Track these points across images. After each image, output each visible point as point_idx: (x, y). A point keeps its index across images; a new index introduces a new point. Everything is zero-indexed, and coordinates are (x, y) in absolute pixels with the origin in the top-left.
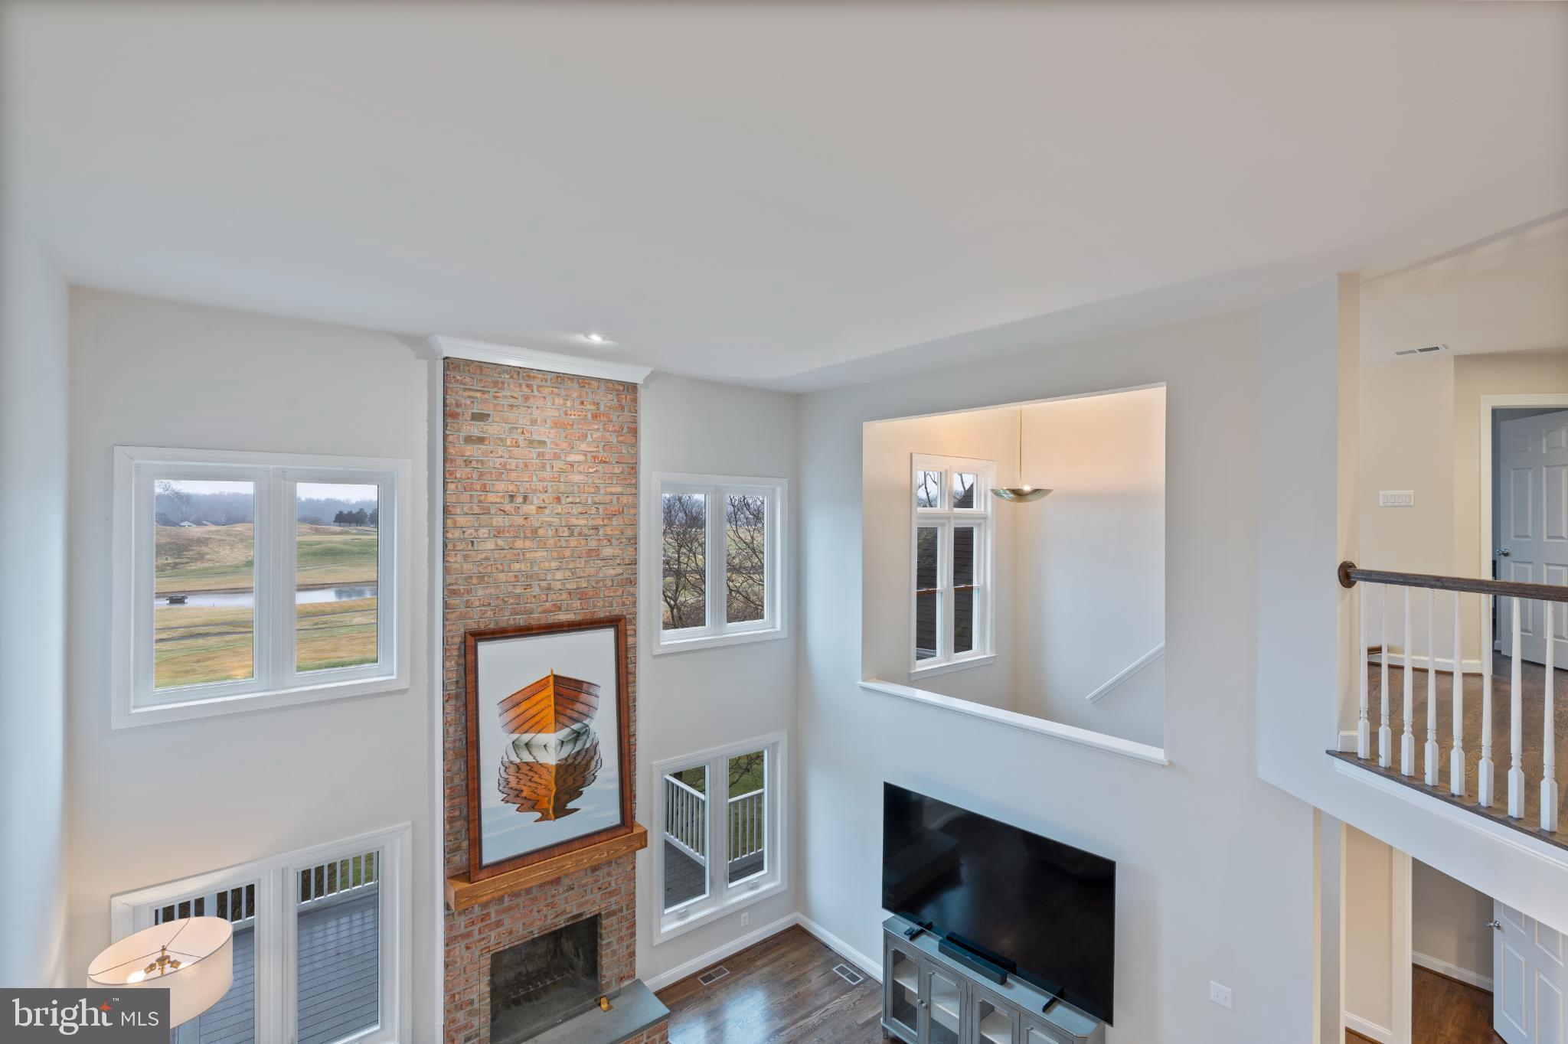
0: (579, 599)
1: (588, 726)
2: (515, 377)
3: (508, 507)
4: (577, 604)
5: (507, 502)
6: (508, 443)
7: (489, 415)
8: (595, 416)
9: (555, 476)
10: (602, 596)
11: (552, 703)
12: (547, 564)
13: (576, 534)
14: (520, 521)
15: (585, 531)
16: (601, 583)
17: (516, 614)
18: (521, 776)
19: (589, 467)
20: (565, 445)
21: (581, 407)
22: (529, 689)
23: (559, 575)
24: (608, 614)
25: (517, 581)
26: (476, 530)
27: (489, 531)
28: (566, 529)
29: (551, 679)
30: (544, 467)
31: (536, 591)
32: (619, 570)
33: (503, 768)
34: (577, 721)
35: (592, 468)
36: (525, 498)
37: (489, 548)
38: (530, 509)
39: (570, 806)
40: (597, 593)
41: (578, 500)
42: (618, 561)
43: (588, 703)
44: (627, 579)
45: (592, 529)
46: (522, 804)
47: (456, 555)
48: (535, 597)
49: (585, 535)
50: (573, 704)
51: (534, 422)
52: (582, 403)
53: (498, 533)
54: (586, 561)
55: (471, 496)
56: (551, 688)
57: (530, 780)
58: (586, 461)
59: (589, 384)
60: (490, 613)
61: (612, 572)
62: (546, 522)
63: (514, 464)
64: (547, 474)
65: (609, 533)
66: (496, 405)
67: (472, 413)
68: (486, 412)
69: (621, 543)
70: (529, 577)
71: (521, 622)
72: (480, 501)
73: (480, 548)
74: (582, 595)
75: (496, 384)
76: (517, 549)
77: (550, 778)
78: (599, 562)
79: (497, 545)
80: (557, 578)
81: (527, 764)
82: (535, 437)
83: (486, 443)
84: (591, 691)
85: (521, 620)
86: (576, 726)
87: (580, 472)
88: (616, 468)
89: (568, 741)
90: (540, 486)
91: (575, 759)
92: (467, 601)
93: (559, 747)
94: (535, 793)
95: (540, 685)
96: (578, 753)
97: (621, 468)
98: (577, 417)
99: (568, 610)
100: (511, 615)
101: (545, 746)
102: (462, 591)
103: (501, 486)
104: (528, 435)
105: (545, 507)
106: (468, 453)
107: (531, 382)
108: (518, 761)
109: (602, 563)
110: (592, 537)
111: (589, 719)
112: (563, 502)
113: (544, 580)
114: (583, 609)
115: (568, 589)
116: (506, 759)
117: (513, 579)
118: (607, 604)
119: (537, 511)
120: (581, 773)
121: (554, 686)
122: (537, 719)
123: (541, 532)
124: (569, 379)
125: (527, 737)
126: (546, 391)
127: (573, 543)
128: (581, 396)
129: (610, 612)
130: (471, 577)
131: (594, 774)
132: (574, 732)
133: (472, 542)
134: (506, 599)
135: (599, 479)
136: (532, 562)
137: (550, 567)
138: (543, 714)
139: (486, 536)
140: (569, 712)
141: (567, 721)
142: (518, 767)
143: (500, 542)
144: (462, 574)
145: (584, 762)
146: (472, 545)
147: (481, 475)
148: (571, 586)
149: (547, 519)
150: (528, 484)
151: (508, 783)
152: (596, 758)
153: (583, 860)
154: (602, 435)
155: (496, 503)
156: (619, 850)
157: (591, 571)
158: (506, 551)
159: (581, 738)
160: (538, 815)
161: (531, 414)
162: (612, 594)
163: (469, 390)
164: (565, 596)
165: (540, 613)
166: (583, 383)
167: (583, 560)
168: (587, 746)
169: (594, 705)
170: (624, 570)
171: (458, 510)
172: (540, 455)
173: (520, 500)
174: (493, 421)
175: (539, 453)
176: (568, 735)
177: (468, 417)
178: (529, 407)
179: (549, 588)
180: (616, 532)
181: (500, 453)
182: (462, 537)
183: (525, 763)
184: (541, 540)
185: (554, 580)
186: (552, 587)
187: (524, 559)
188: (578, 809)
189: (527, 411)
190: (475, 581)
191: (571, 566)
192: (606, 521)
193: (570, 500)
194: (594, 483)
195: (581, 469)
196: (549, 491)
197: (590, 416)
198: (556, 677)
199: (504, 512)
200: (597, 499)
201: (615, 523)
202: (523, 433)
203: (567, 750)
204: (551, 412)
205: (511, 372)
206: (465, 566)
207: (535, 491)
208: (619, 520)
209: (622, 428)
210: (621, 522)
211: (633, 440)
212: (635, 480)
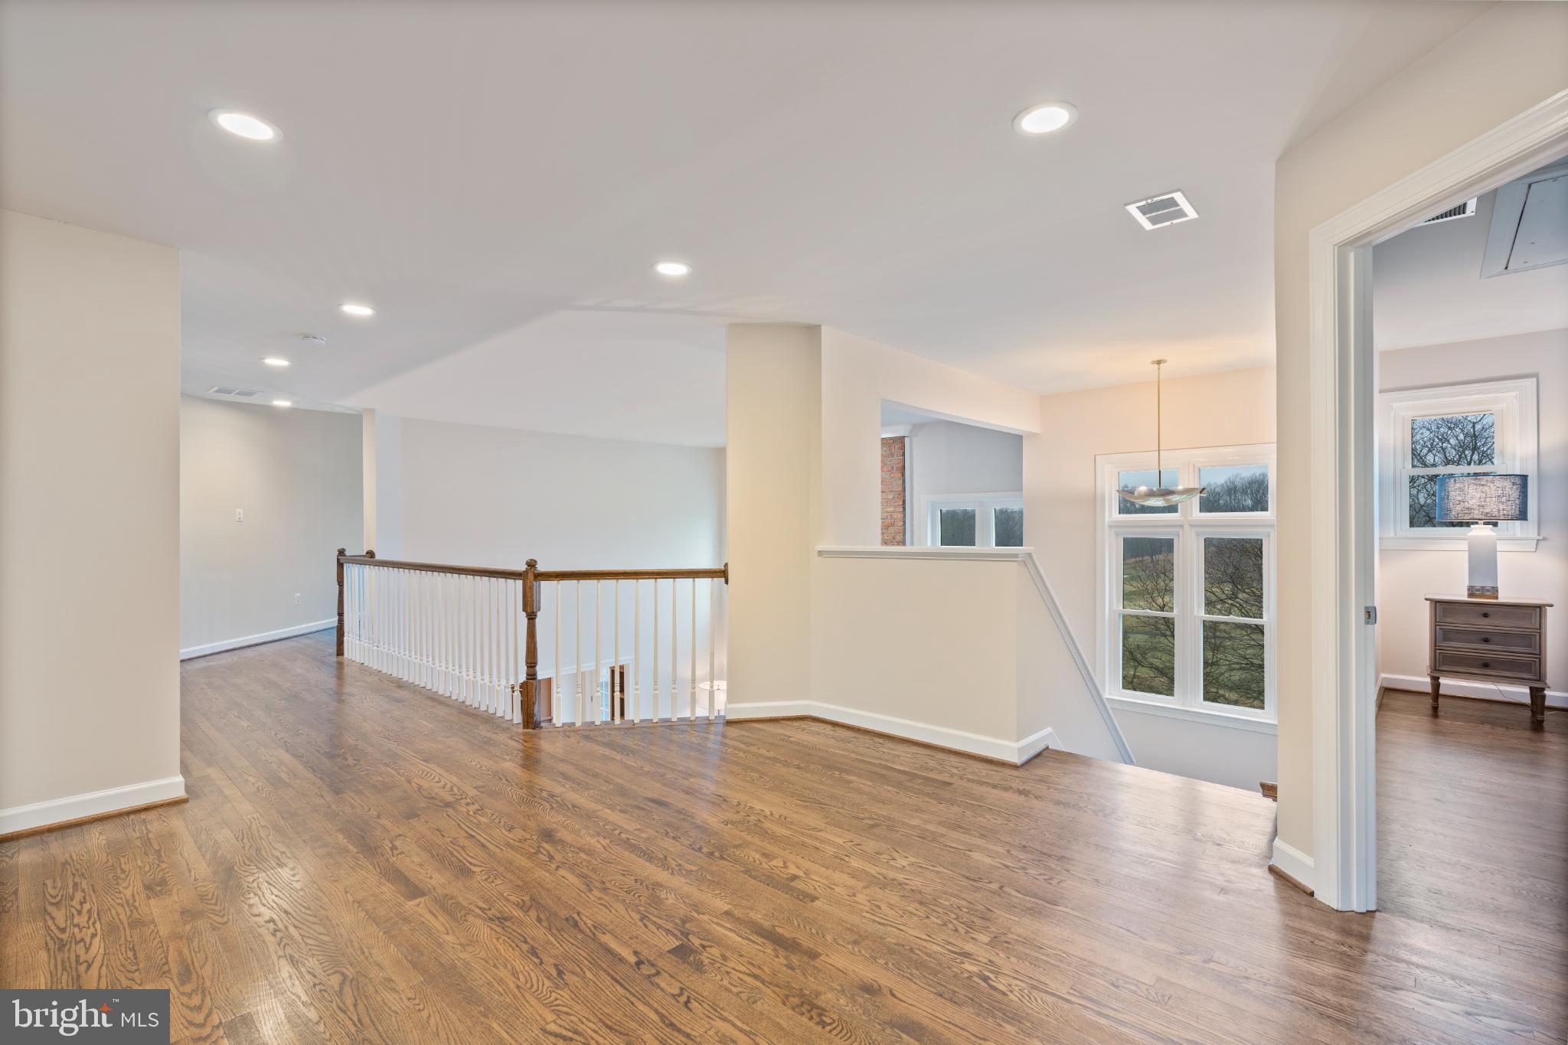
88: (889, 495)
97: (892, 495)
208: (891, 530)
209: (893, 468)
210: (893, 531)
211: (900, 475)
212: (901, 503)
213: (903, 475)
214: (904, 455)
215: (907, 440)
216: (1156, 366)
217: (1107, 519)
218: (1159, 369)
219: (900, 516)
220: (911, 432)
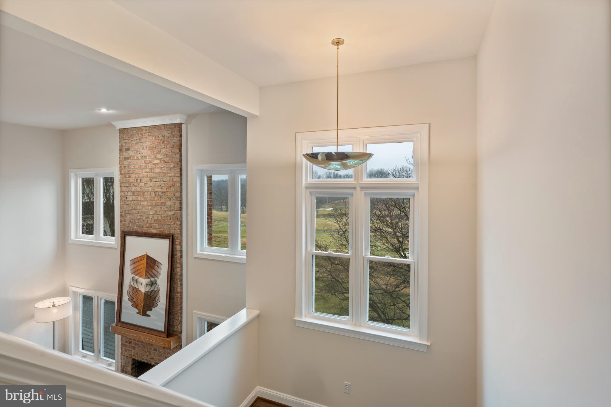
0: (158, 224)
1: (156, 281)
2: (137, 131)
3: (136, 184)
4: (157, 226)
5: (136, 182)
6: (136, 158)
7: (130, 148)
8: (163, 142)
9: (150, 170)
10: (166, 224)
11: (145, 266)
12: (147, 207)
13: (157, 195)
14: (139, 189)
15: (160, 194)
16: (166, 218)
17: (138, 227)
18: (134, 292)
19: (161, 165)
20: (153, 157)
21: (158, 139)
22: (138, 258)
23: (151, 213)
24: (168, 232)
25: (138, 214)
26: (127, 193)
27: (131, 193)
28: (154, 193)
29: (146, 256)
30: (146, 167)
31: (144, 219)
32: (173, 213)
33: (129, 287)
34: (153, 277)
35: (163, 166)
36: (141, 180)
37: (131, 200)
38: (142, 184)
39: (148, 313)
40: (164, 222)
41: (157, 180)
42: (172, 208)
43: (157, 271)
44: (176, 217)
45: (163, 193)
46: (133, 304)
47: (122, 201)
48: (143, 220)
49: (160, 196)
50: (152, 269)
51: (143, 149)
52: (158, 137)
53: (133, 194)
54: (160, 207)
55: (126, 179)
56: (145, 260)
57: (136, 295)
58: (160, 163)
59: (161, 128)
60: (131, 225)
61: (170, 213)
62: (147, 190)
63: (137, 166)
64: (147, 170)
65: (169, 195)
66: (132, 144)
67: (126, 148)
68: (129, 147)
69: (174, 200)
70: (142, 212)
71: (140, 230)
72: (128, 182)
73: (128, 200)
74: (158, 222)
75: (132, 135)
76: (138, 201)
77: (142, 297)
78: (165, 208)
79: (133, 199)
80: (151, 214)
81: (136, 288)
82: (144, 155)
83: (129, 159)
84: (159, 266)
85: (139, 229)
86: (152, 279)
87: (158, 168)
88: (171, 165)
89: (149, 285)
90: (145, 175)
91: (151, 293)
92: (125, 219)
93: (146, 286)
94: (137, 301)
95: (142, 258)
96: (152, 291)
97: (173, 165)
98: (157, 144)
99: (154, 228)
100: (137, 227)
101: (141, 283)
102: (124, 215)
103: (134, 175)
104: (141, 154)
105: (147, 184)
106: (125, 164)
107: (142, 132)
108: (133, 286)
109: (166, 209)
110: (163, 197)
111: (157, 278)
112: (153, 181)
113: (146, 214)
114: (159, 229)
115: (154, 219)
116: (130, 283)
117: (137, 213)
118: (168, 228)
119: (144, 185)
120: (152, 301)
121: (147, 259)
122: (140, 271)
123: (146, 194)
124: (154, 127)
125: (137, 277)
126: (147, 134)
127: (156, 199)
128: (158, 134)
129: (169, 231)
130: (126, 210)
131: (157, 303)
132: (151, 281)
133: (126, 197)
134: (135, 220)
135: (165, 170)
136: (143, 206)
137: (148, 209)
138: (142, 270)
139: (130, 195)
140: (150, 272)
141: (149, 276)
142: (133, 288)
143: (134, 198)
144: (123, 209)
145: (153, 296)
146: (127, 198)
147: (128, 171)
148: (155, 218)
149: (148, 189)
150: (141, 174)
151: (130, 293)
152: (158, 296)
153: (147, 339)
154: (166, 150)
155: (132, 182)
156: (159, 343)
157: (162, 212)
158: (135, 201)
159: (154, 285)
160: (138, 311)
161: (142, 145)
162: (170, 224)
163: (125, 139)
164: (153, 222)
165: (145, 228)
166: (159, 128)
167: (159, 207)
168: (156, 290)
169: (159, 272)
170: (175, 213)
171: (123, 185)
172: (145, 162)
173: (139, 181)
174: (132, 150)
175: (144, 161)
176: (149, 282)
177: (125, 150)
178: (141, 143)
179: (148, 218)
180: (172, 195)
181: (133, 162)
182: (124, 195)
183: (135, 288)
184: (145, 197)
185: (150, 214)
186: (149, 217)
187: (141, 205)
188: (150, 316)
189: (141, 144)
190: (127, 212)
191: (155, 209)
192: (167, 189)
193: (155, 180)
194: (163, 172)
195: (158, 166)
196: (148, 177)
197: (161, 143)
198: (147, 256)
199: (135, 185)
200: (165, 179)
201: (171, 190)
202: (140, 153)
203: (148, 289)
204: (148, 143)
205: (136, 130)
206: (124, 206)
207: (144, 177)
208: (173, 189)
209: (174, 146)
210: (173, 190)
211: (178, 151)
212: (179, 170)
213: (180, 150)
214: (181, 136)
215: (184, 127)
216: (336, 47)
217: (304, 182)
218: (338, 49)
219: (178, 179)
220: (187, 120)
